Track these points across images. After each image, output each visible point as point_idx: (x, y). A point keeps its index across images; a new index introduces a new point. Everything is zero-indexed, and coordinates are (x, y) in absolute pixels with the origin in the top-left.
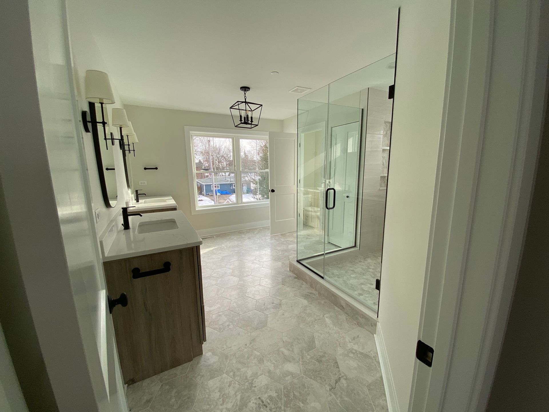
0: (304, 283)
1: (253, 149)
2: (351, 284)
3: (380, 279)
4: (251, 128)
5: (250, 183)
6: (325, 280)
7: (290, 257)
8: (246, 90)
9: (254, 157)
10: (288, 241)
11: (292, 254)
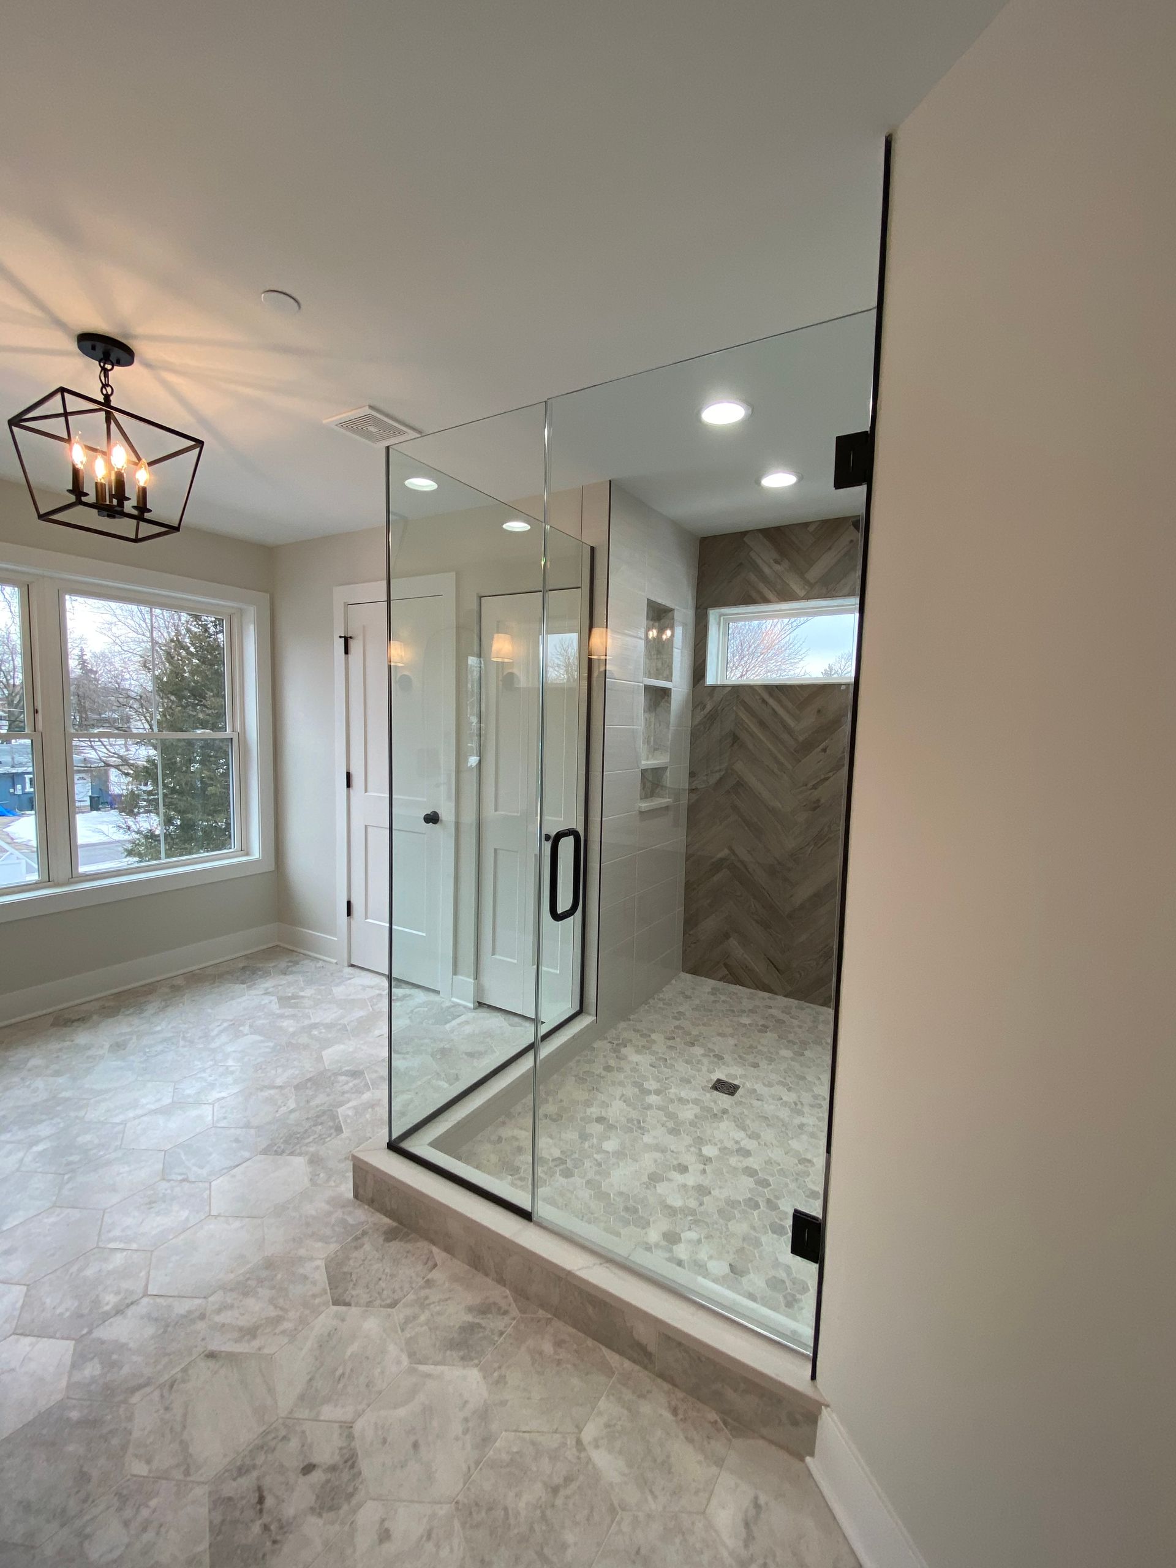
0: (438, 1253)
1: (118, 648)
2: (621, 1194)
3: (820, 1217)
4: (136, 540)
5: (107, 774)
6: (540, 1226)
7: (340, 1110)
8: (113, 358)
9: (123, 679)
10: (315, 1026)
11: (343, 1093)
